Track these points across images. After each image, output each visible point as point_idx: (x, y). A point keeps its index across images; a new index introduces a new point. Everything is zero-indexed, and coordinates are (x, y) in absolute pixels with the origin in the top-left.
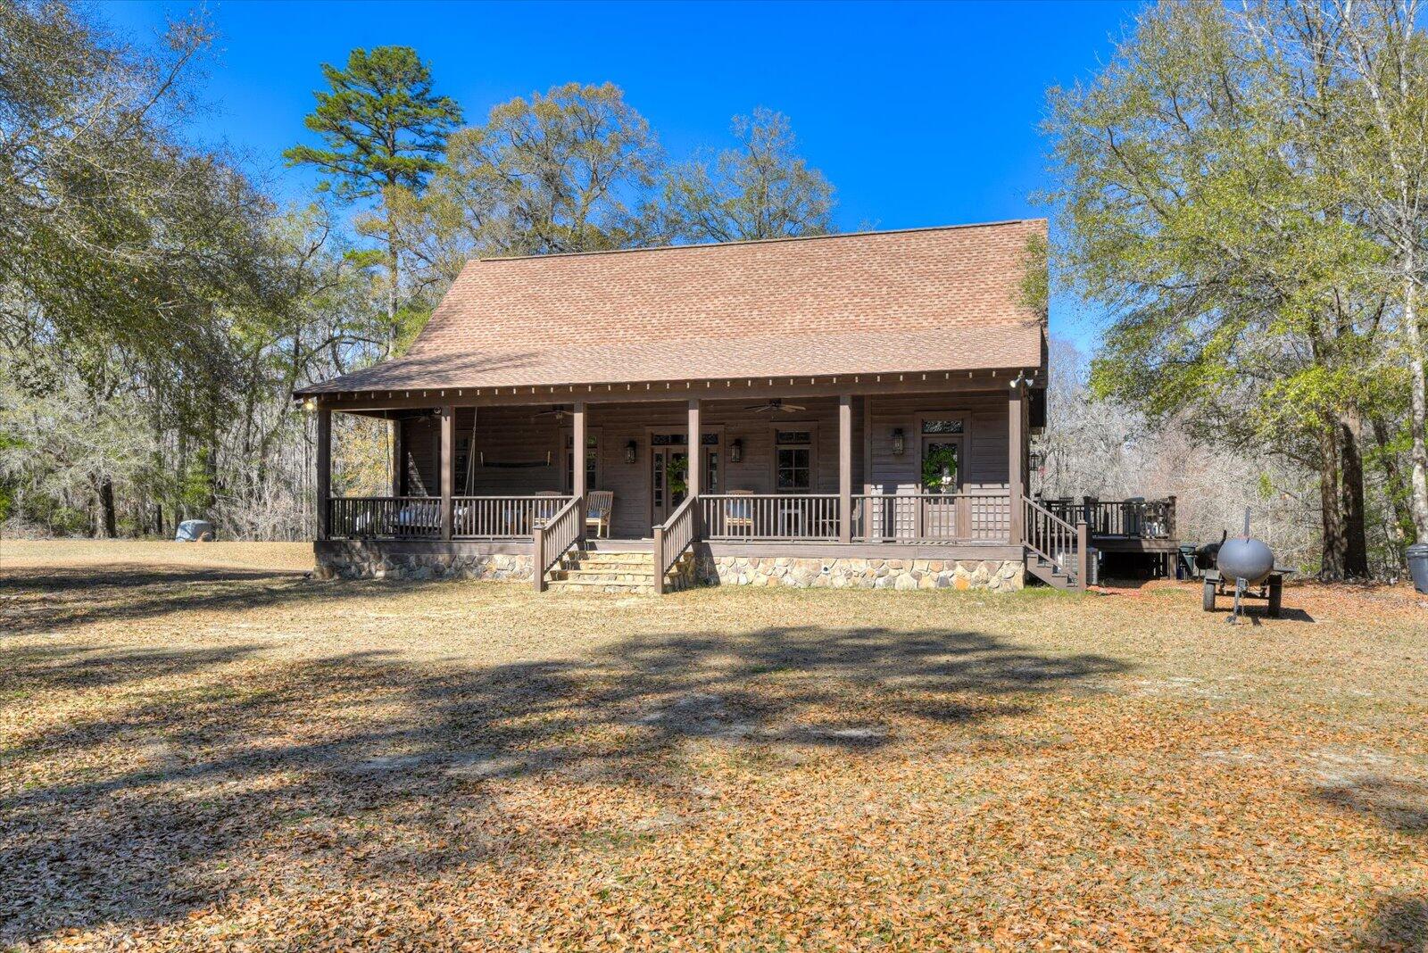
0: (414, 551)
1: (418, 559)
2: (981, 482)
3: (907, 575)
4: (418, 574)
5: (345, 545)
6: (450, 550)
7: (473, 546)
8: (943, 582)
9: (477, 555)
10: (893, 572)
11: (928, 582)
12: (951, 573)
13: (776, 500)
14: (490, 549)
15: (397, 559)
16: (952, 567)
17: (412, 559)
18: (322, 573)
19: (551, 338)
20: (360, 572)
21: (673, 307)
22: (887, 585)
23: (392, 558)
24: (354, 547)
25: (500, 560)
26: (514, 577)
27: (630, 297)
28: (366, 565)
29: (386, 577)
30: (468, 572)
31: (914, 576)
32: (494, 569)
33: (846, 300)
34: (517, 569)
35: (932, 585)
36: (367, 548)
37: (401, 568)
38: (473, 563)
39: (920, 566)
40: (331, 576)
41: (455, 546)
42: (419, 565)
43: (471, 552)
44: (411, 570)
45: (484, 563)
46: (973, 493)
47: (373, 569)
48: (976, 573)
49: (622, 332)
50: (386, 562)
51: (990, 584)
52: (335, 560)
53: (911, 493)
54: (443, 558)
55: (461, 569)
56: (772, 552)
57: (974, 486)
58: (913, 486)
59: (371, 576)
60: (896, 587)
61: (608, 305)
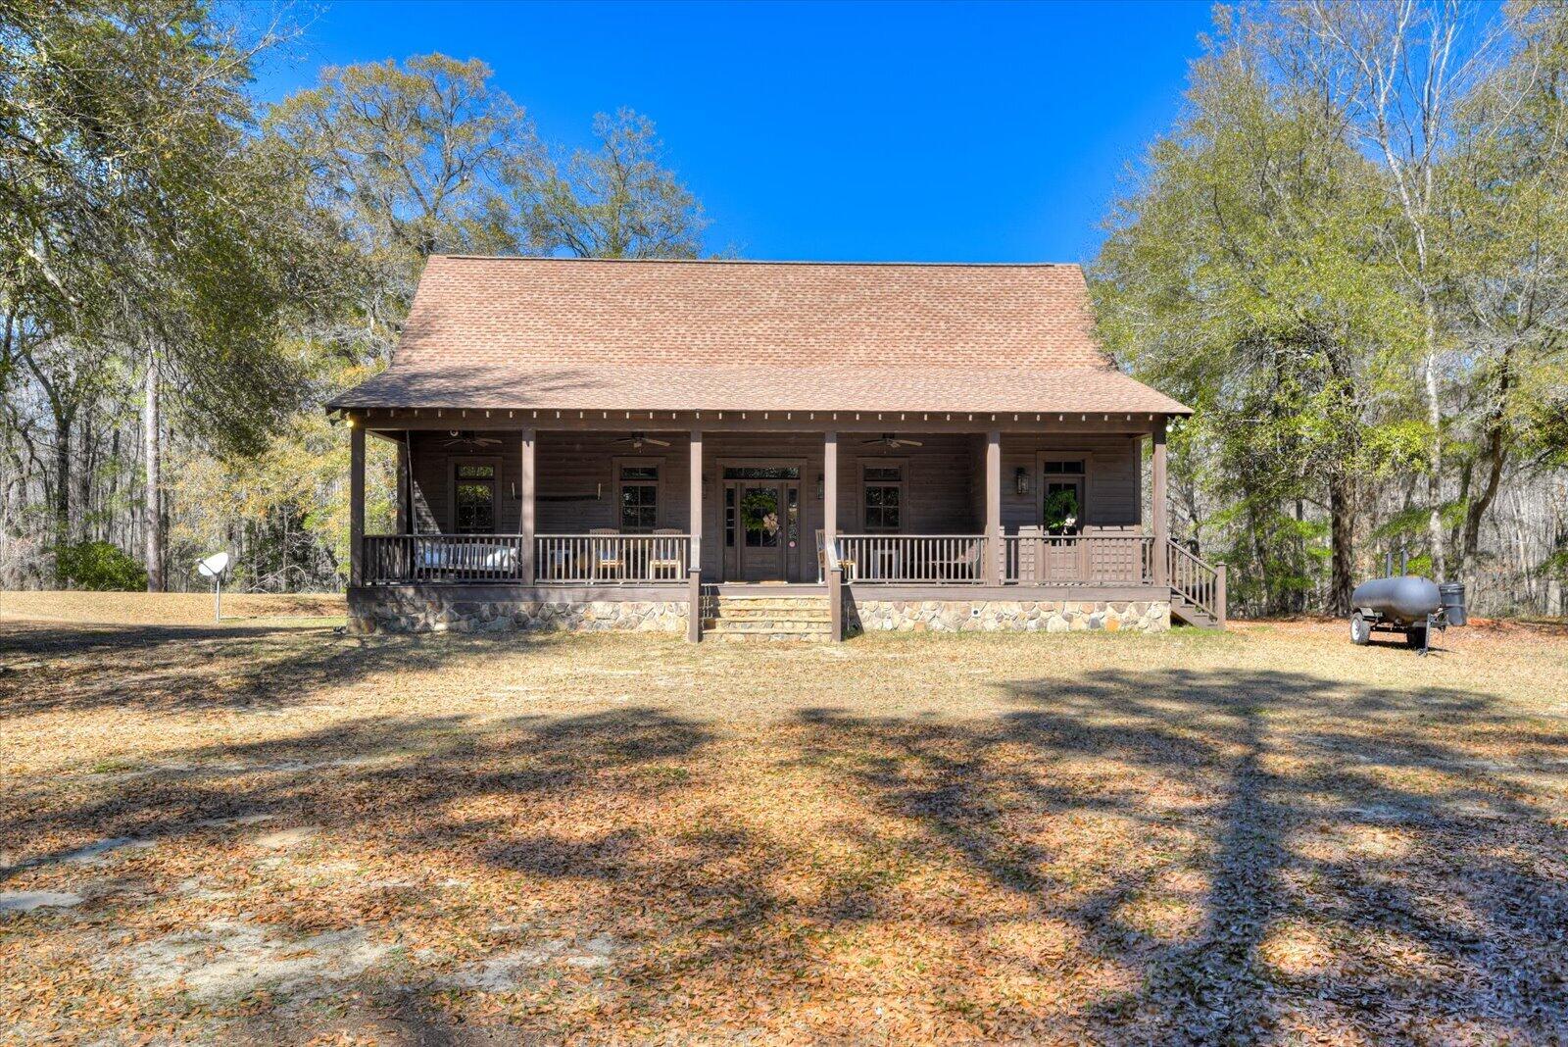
0: (486, 599)
1: (494, 607)
2: (1101, 524)
3: (1059, 617)
4: (494, 625)
5: (392, 593)
6: (535, 597)
7: (565, 592)
8: (1094, 624)
9: (569, 602)
10: (1044, 614)
11: (1080, 624)
12: (1102, 614)
13: (868, 540)
14: (587, 595)
15: (463, 608)
16: (1103, 608)
17: (485, 609)
18: (359, 627)
19: (578, 354)
20: (413, 625)
21: (714, 328)
22: (1039, 627)
23: (457, 607)
24: (403, 596)
25: (599, 608)
26: (618, 627)
27: (657, 313)
28: (421, 616)
29: (450, 630)
30: (559, 622)
31: (1066, 618)
32: (593, 618)
33: (906, 333)
34: (622, 617)
35: (1084, 627)
36: (422, 596)
37: (469, 619)
38: (565, 612)
39: (1070, 607)
40: (372, 631)
41: (542, 592)
42: (494, 614)
43: (562, 598)
44: (483, 620)
45: (580, 611)
46: (1094, 535)
47: (431, 621)
48: (1125, 614)
49: (663, 353)
50: (448, 612)
51: (1139, 625)
52: (378, 610)
53: (1033, 534)
54: (525, 607)
55: (550, 618)
56: (920, 595)
57: (1094, 528)
58: (1036, 527)
59: (427, 628)
60: (1049, 629)
61: (634, 320)
